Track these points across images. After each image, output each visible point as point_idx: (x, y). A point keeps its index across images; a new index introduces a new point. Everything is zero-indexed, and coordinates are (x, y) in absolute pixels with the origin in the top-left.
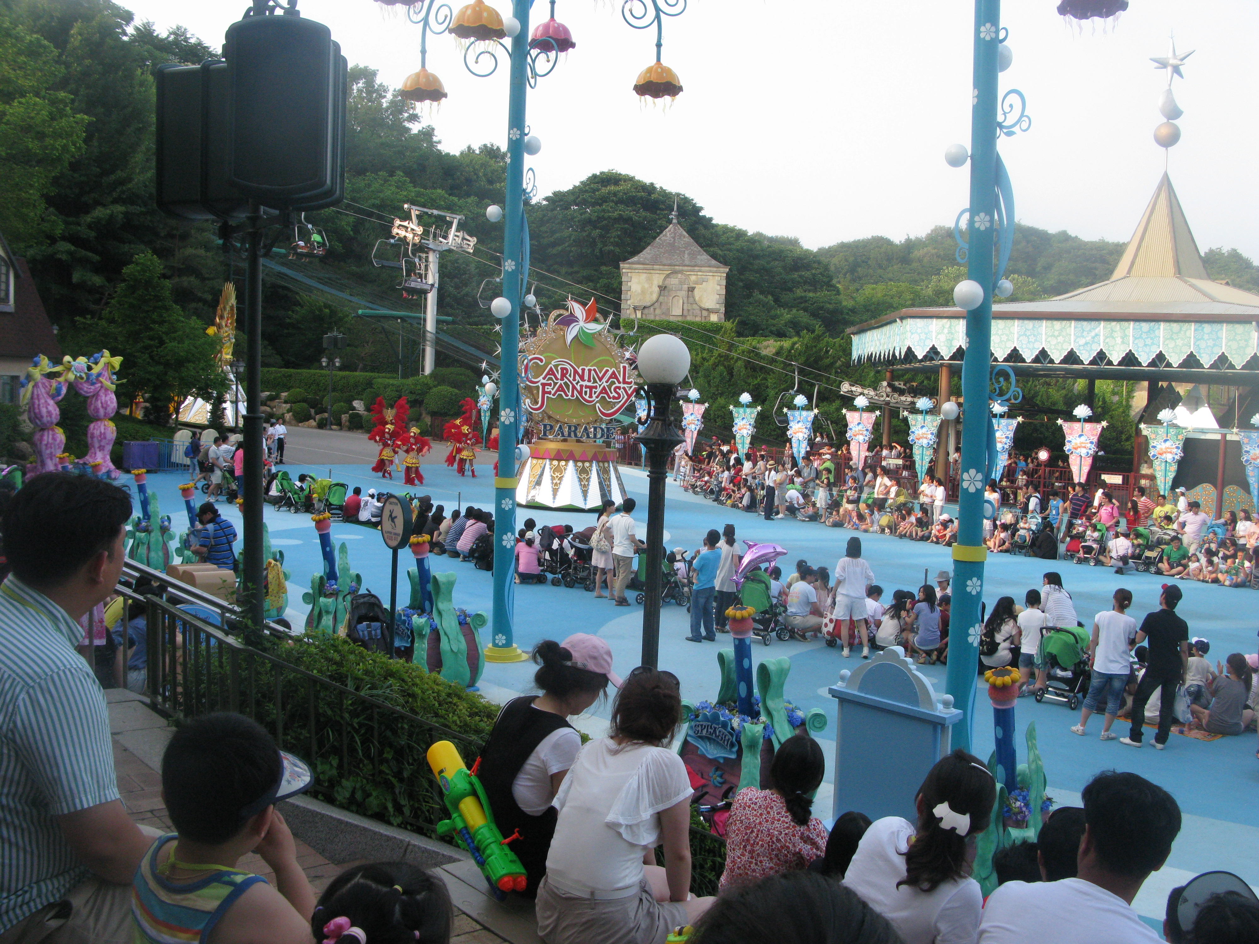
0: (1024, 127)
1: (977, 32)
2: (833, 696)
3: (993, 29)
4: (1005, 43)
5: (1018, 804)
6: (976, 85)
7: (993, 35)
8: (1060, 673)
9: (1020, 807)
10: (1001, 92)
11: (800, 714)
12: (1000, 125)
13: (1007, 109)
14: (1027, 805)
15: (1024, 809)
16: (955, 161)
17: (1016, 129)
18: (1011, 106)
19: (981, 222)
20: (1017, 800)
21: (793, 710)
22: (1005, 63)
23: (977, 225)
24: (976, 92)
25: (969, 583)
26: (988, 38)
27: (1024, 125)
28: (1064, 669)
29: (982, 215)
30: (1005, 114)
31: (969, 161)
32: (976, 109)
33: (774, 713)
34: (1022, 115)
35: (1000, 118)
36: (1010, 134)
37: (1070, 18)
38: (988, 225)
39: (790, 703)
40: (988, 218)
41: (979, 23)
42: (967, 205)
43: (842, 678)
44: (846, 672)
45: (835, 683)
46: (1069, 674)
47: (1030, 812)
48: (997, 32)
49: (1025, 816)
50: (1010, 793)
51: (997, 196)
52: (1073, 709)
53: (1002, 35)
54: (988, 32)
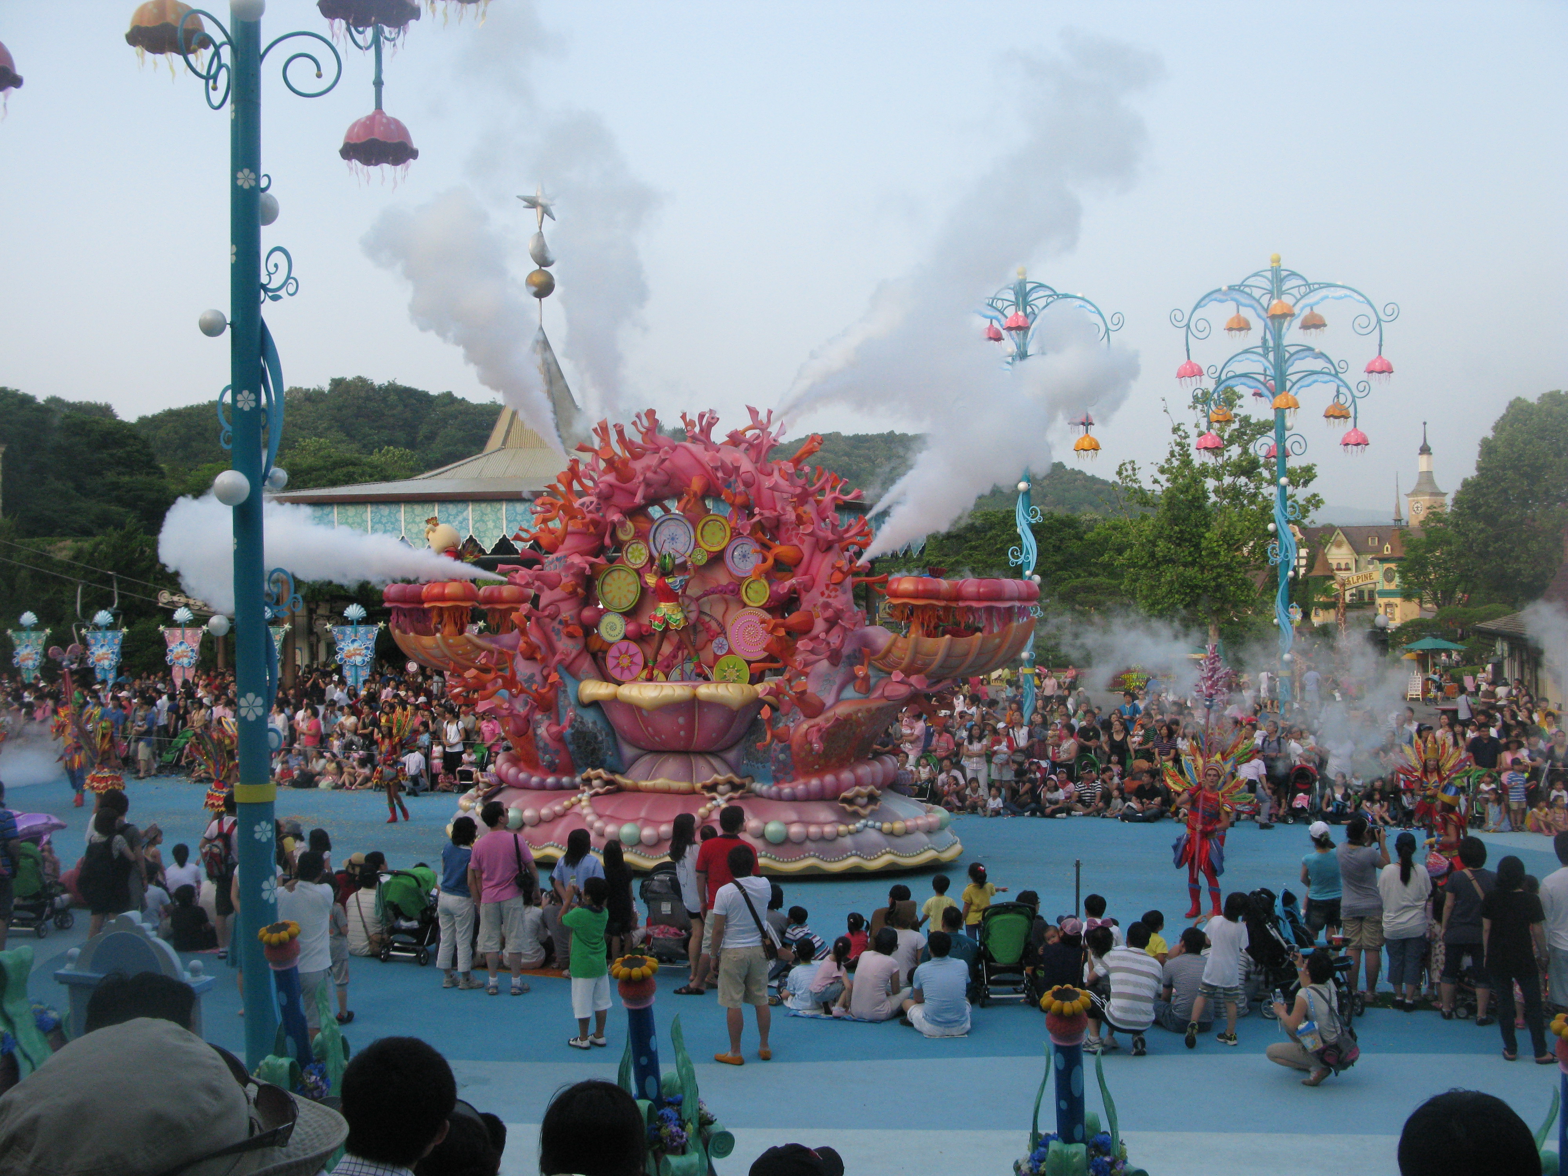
0: (291, 292)
1: (234, 178)
2: (61, 982)
3: (253, 176)
4: (269, 192)
5: (313, 1078)
6: (235, 240)
7: (253, 183)
8: (404, 924)
9: (316, 1082)
10: (264, 250)
11: (54, 1015)
12: (264, 287)
13: (272, 269)
14: (324, 1078)
15: (321, 1083)
16: (211, 329)
17: (281, 293)
18: (276, 266)
19: (246, 401)
20: (311, 1074)
21: (43, 1012)
22: (270, 216)
23: (240, 405)
24: (235, 250)
25: (257, 828)
26: (246, 186)
27: (292, 289)
28: (409, 919)
29: (246, 393)
30: (269, 274)
31: (228, 329)
32: (235, 268)
33: (17, 1020)
34: (289, 277)
35: (264, 279)
36: (275, 298)
37: (355, 163)
38: (253, 404)
39: (40, 1003)
40: (253, 396)
41: (236, 169)
42: (229, 383)
43: (71, 959)
44: (75, 951)
45: (64, 966)
46: (415, 924)
47: (328, 1086)
48: (258, 180)
49: (322, 1092)
50: (303, 1068)
51: (264, 371)
52: (423, 965)
53: (264, 183)
54: (246, 179)
